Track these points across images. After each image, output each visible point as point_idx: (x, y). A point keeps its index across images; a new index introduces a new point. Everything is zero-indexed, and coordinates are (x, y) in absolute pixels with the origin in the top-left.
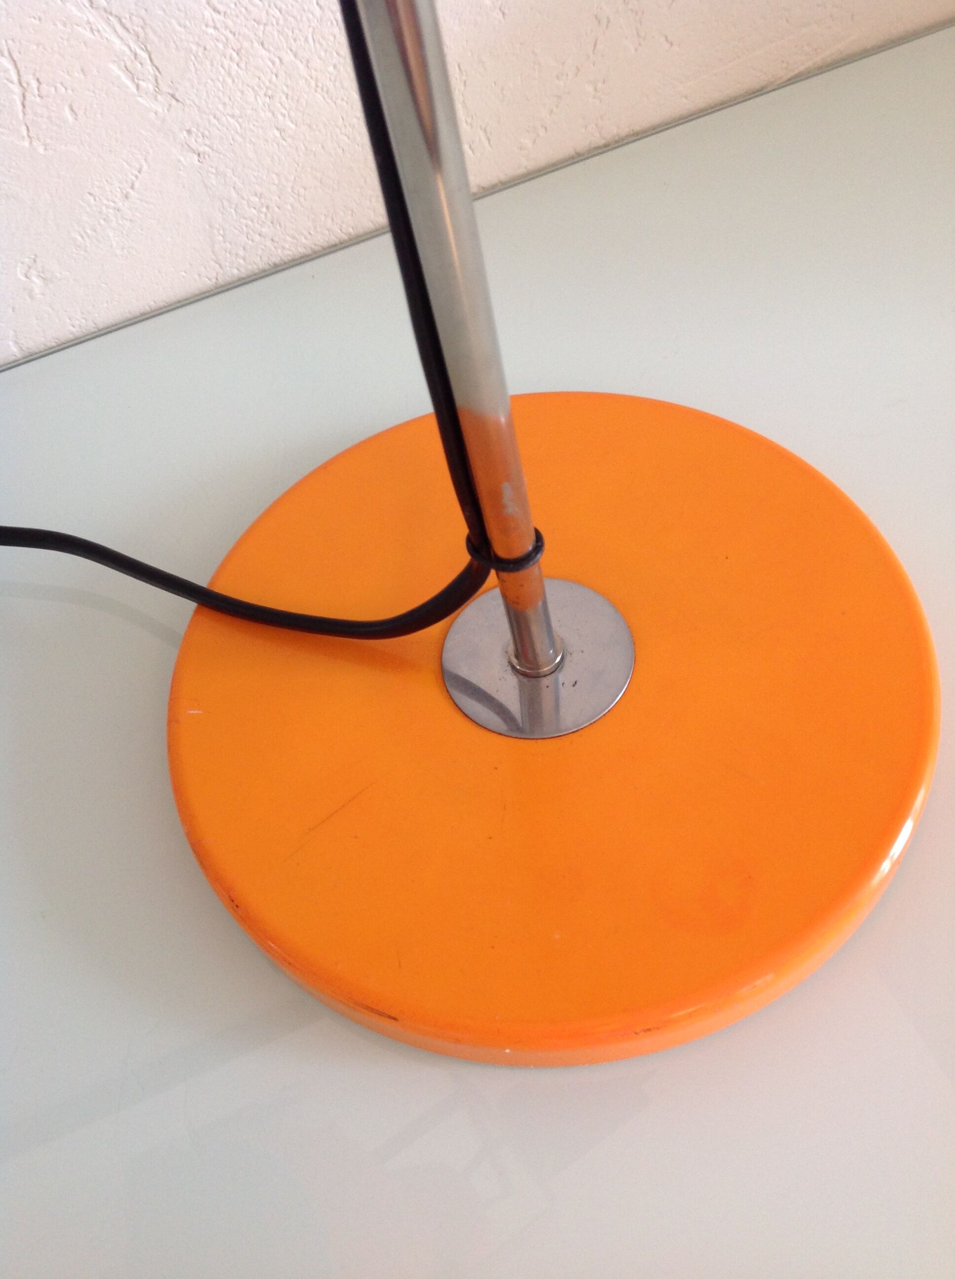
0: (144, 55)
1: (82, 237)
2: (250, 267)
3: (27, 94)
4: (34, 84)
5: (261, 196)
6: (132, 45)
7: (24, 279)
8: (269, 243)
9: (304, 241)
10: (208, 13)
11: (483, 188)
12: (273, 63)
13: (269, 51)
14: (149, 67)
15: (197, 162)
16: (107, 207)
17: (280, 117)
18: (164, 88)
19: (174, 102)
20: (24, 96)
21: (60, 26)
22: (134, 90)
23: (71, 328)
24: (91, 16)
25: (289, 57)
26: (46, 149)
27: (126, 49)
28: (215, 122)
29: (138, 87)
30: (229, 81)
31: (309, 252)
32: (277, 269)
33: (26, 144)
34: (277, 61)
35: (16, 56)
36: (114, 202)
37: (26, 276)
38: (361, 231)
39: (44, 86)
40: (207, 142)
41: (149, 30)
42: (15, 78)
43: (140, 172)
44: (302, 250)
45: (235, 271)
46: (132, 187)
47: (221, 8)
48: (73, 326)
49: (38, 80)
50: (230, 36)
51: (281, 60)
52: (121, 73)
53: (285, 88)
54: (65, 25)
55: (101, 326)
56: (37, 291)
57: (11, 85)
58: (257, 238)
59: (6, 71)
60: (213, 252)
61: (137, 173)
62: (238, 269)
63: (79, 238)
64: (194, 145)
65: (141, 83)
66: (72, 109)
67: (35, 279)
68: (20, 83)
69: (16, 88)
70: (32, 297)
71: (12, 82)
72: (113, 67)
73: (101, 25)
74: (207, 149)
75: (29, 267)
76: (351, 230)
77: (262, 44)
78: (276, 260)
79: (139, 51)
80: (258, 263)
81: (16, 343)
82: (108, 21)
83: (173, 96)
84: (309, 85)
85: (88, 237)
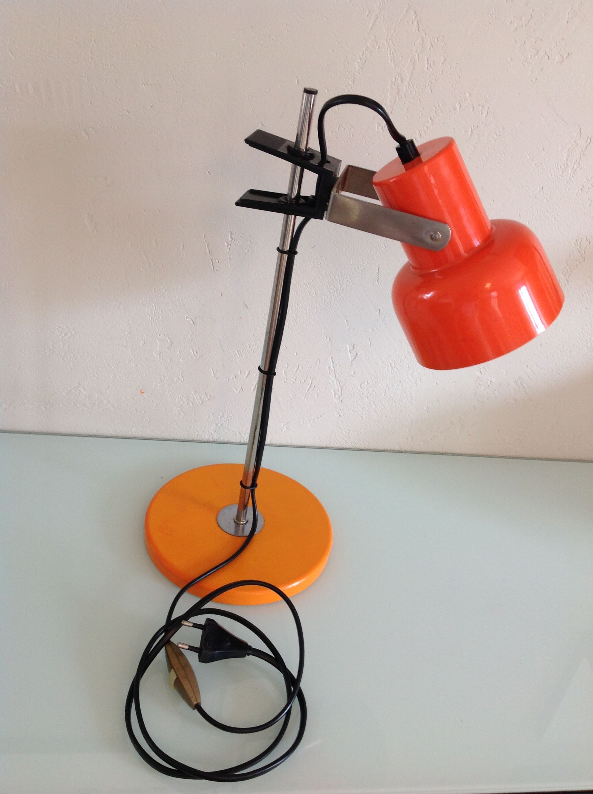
0: (340, 390)
1: (302, 423)
2: (336, 446)
3: (310, 388)
4: (313, 387)
5: (349, 430)
6: (339, 387)
7: (283, 426)
8: (344, 442)
9: (354, 445)
10: (359, 387)
11: (405, 451)
12: (368, 402)
13: (368, 400)
14: (340, 393)
15: (338, 417)
16: (312, 418)
17: (363, 414)
18: (341, 398)
19: (341, 402)
20: (309, 388)
21: (326, 378)
22: (334, 396)
23: (285, 442)
24: (334, 379)
25: (372, 403)
26: (307, 401)
27: (337, 387)
28: (348, 410)
29: (335, 396)
30: (356, 402)
31: (353, 448)
32: (343, 449)
33: (303, 398)
34: (369, 402)
35: (313, 380)
36: (314, 418)
37: (284, 426)
38: (369, 448)
39: (315, 388)
40: (343, 413)
41: (344, 387)
42: (310, 384)
43: (324, 414)
44: (352, 447)
45: (332, 445)
46: (320, 416)
47: (362, 387)
48: (286, 442)
49: (314, 387)
50: (361, 394)
51: (370, 403)
52: (333, 392)
53: (368, 409)
54: (327, 378)
55: (293, 445)
56: (284, 430)
57: (308, 385)
58: (342, 440)
59: (309, 382)
60: (330, 439)
61: (323, 414)
62: (333, 445)
63: (301, 423)
64: (340, 413)
65: (336, 396)
66: (318, 395)
67: (285, 428)
68: (310, 386)
69: (309, 386)
70: (282, 431)
71: (309, 385)
72: (332, 390)
73: (335, 381)
74: (342, 415)
75: (286, 424)
76: (366, 447)
77: (368, 398)
78: (344, 447)
79: (339, 389)
80: (339, 445)
81: (270, 440)
82: (336, 381)
83: (341, 401)
84: (374, 410)
85: (304, 423)
